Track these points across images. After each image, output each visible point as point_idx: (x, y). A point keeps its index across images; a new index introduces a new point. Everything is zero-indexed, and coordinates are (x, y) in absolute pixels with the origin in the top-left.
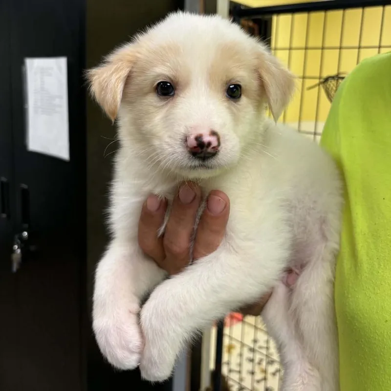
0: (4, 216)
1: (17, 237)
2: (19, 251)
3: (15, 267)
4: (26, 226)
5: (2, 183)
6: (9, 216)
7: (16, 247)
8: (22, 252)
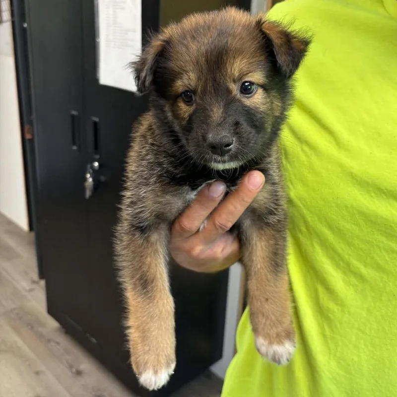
0: (75, 148)
1: (89, 166)
2: (90, 180)
3: (88, 194)
4: (98, 157)
5: (73, 117)
6: (79, 148)
7: (88, 176)
8: (94, 180)
